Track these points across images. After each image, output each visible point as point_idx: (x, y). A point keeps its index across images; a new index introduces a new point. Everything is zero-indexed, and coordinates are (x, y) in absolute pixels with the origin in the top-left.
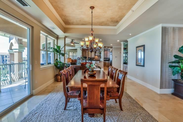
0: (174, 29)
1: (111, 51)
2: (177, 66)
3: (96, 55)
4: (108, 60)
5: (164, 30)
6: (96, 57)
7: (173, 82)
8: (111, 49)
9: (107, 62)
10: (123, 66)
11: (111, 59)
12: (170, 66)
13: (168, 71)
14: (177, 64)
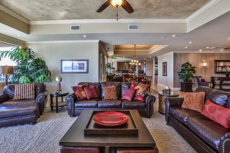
0: (181, 54)
1: (144, 64)
2: (182, 75)
3: (130, 67)
4: (142, 72)
5: (175, 55)
6: (130, 69)
7: (180, 83)
8: (145, 62)
9: (141, 74)
10: (155, 77)
11: (145, 72)
12: (179, 75)
13: (178, 77)
14: (181, 74)
